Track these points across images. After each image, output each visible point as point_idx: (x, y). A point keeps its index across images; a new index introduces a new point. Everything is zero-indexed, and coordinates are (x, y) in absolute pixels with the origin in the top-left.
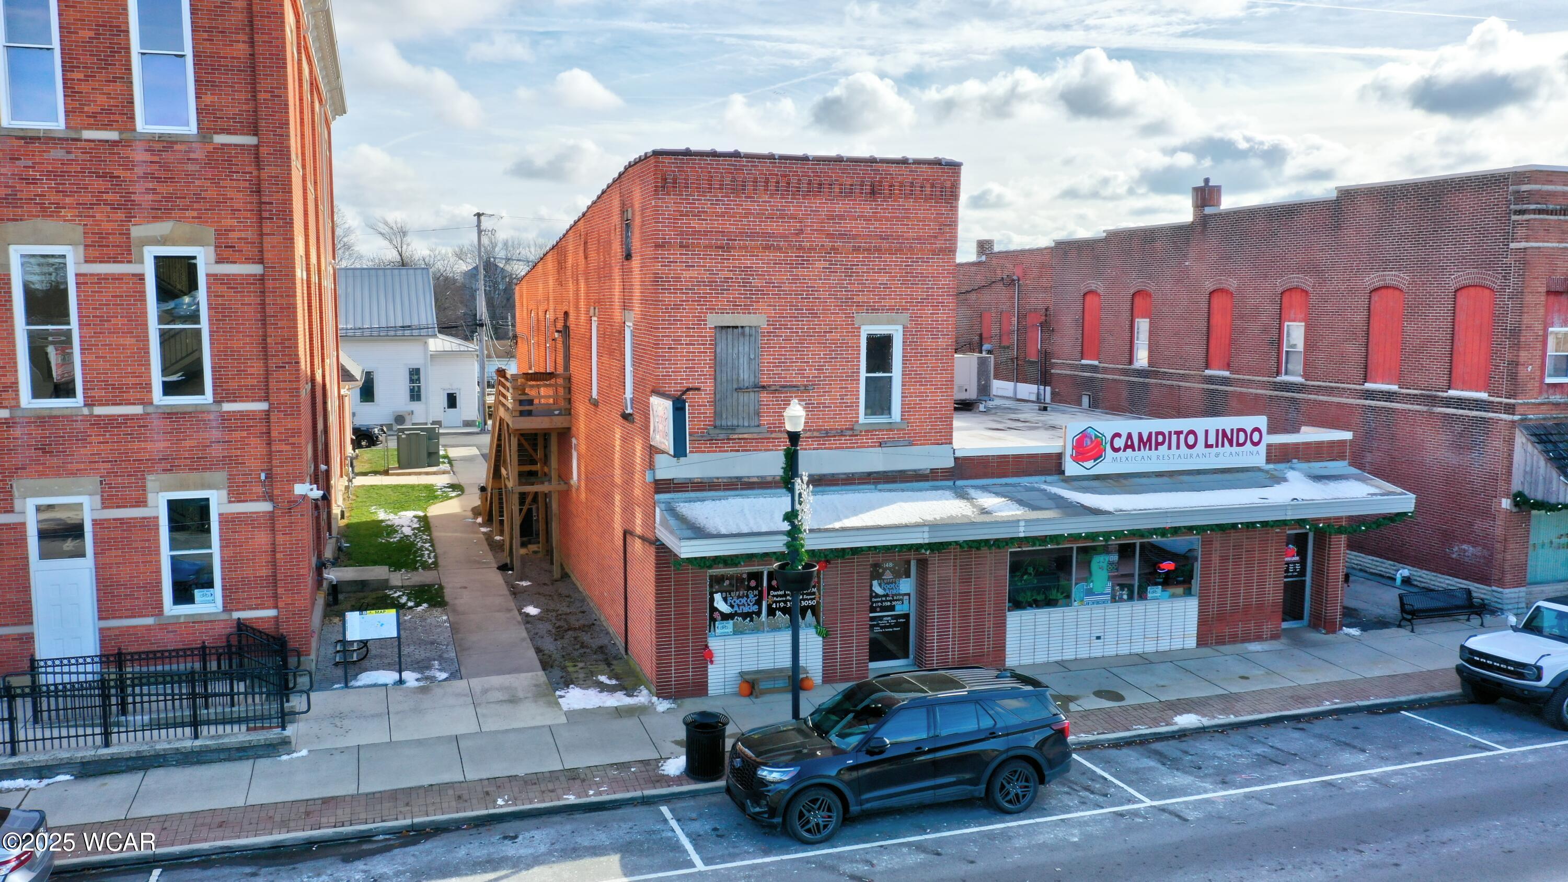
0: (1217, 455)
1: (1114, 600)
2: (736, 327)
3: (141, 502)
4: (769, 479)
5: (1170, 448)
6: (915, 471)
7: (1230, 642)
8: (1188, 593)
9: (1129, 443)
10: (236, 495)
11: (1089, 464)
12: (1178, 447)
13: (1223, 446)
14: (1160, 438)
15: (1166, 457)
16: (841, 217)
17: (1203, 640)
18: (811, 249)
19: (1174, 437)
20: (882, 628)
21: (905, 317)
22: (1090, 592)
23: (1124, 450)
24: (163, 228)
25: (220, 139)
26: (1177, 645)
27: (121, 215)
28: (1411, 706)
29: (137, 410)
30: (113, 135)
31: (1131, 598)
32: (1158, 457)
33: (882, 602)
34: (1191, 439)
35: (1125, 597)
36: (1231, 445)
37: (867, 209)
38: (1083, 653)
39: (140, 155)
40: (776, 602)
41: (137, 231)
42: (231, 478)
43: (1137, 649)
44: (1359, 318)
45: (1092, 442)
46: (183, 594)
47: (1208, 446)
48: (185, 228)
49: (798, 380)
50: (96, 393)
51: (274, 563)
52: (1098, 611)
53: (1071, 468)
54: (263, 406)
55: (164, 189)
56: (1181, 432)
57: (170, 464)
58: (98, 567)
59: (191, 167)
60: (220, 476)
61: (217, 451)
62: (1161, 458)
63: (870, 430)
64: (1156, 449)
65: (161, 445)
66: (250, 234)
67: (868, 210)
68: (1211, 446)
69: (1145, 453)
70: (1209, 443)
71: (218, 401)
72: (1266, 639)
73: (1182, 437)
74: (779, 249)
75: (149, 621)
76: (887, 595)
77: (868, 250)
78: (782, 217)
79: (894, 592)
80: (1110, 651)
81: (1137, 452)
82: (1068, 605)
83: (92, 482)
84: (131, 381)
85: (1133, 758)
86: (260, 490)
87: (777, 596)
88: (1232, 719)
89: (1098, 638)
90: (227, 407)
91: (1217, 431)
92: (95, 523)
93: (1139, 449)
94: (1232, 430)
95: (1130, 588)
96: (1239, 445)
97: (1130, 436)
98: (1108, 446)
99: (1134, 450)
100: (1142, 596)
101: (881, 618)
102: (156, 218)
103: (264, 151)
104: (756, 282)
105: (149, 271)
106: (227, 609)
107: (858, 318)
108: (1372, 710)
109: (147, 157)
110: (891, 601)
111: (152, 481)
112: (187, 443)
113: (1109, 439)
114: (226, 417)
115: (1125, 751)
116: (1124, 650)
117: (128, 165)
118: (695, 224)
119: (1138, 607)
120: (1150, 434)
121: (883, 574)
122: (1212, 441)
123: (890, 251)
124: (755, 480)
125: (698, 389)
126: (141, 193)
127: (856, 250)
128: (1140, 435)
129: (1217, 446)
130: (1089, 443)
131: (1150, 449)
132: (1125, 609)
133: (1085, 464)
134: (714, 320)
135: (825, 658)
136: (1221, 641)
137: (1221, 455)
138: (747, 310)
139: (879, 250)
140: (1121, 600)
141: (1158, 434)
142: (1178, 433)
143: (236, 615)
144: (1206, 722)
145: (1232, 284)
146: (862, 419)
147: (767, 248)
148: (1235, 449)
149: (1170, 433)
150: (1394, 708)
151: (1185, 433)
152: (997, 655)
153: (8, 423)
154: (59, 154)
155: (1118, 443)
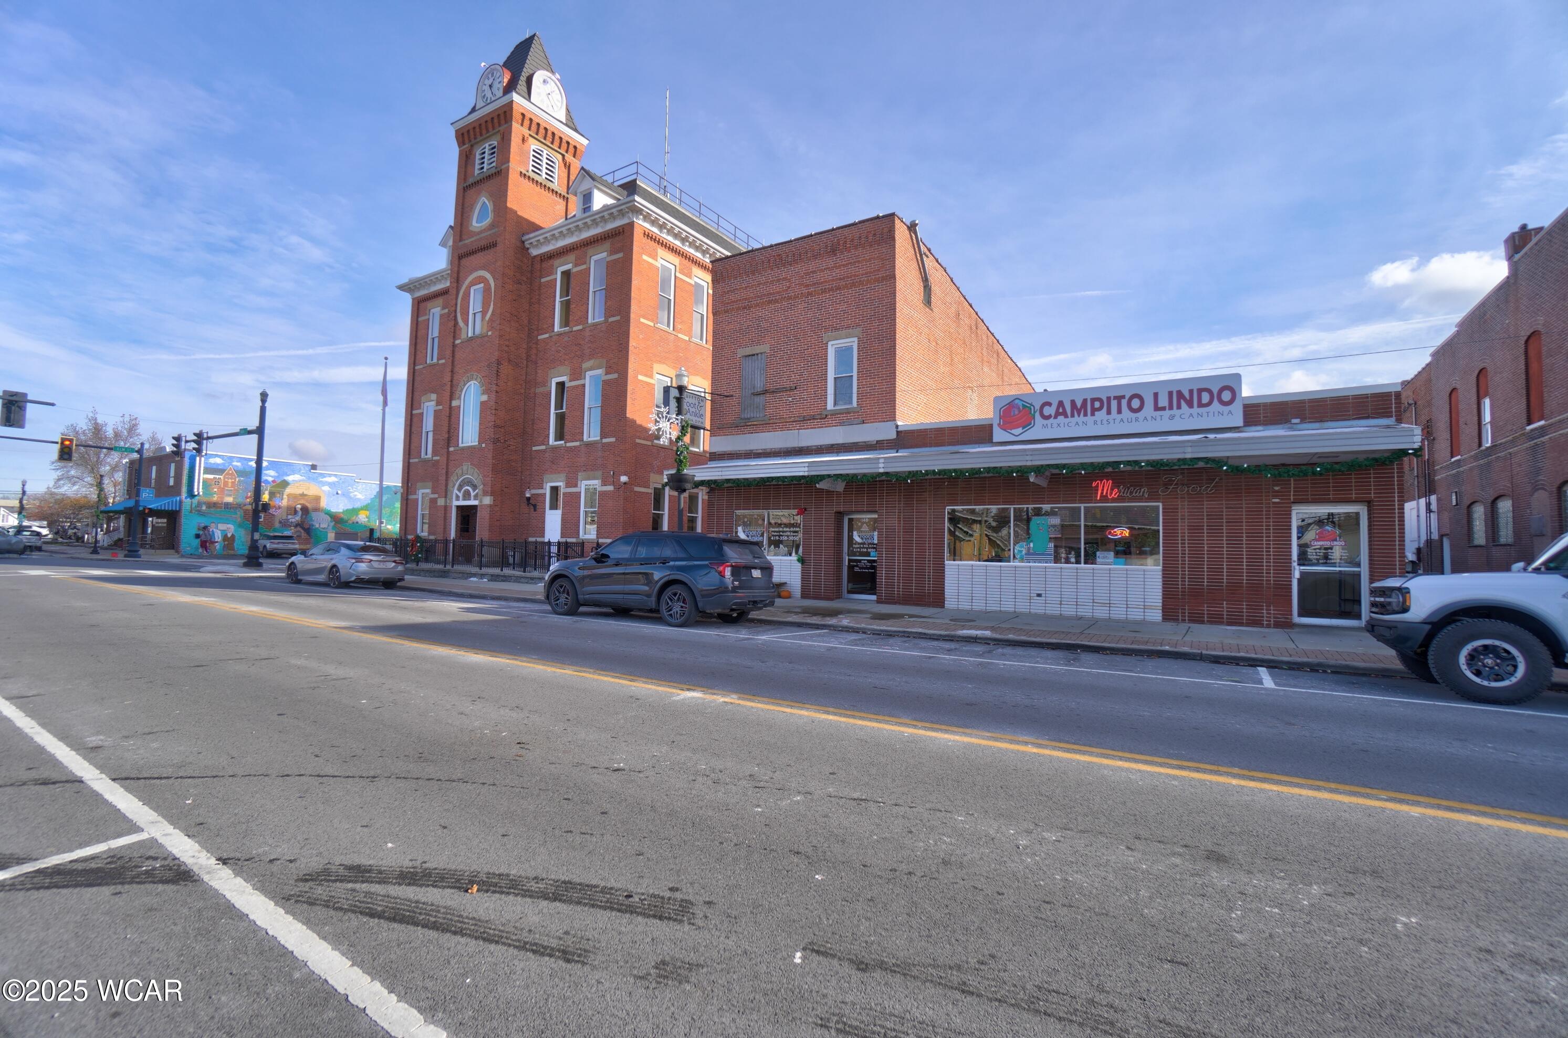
0: (1172, 417)
1: (1057, 560)
2: (754, 355)
3: (576, 486)
4: (768, 451)
5: (1109, 412)
6: (865, 442)
7: (1211, 622)
9: (1061, 410)
10: (605, 483)
11: (1020, 432)
12: (1119, 411)
13: (1179, 407)
14: (1097, 405)
15: (1105, 422)
16: (814, 272)
17: (1171, 614)
18: (796, 297)
19: (1114, 404)
20: (860, 568)
21: (858, 330)
22: (1029, 550)
23: (1056, 417)
24: (591, 362)
25: (611, 319)
26: (1135, 615)
27: (580, 360)
29: (577, 444)
30: (580, 327)
31: (1077, 560)
32: (1095, 423)
33: (860, 548)
34: (1136, 403)
35: (1073, 560)
36: (1190, 404)
37: (830, 262)
38: (1023, 607)
39: (588, 333)
40: (773, 536)
41: (584, 366)
42: (603, 474)
43: (1085, 612)
45: (1020, 412)
47: (1157, 408)
48: (597, 362)
49: (787, 384)
50: (568, 438)
52: (1038, 570)
53: (999, 435)
55: (593, 346)
56: (1123, 397)
57: (587, 468)
58: (563, 514)
59: (601, 334)
60: (600, 474)
61: (600, 462)
62: (1099, 423)
63: (836, 414)
64: (1093, 414)
65: (584, 460)
66: (616, 360)
67: (831, 264)
68: (1163, 409)
70: (1160, 405)
71: (602, 437)
72: (1268, 626)
73: (1124, 403)
74: (776, 301)
75: (576, 541)
76: (864, 544)
77: (831, 289)
78: (778, 280)
79: (870, 541)
80: (1053, 610)
81: (1070, 419)
82: (1006, 560)
84: (578, 431)
86: (610, 480)
87: (774, 532)
89: (1039, 595)
90: (605, 441)
91: (1170, 393)
92: (564, 494)
93: (1073, 416)
94: (1191, 392)
95: (1077, 551)
96: (1201, 405)
97: (1061, 404)
98: (1037, 415)
99: (1066, 416)
100: (1090, 558)
101: (860, 561)
102: (589, 359)
103: (623, 322)
104: (764, 324)
105: (586, 382)
106: (598, 537)
107: (825, 337)
108: (1220, 661)
109: (590, 333)
110: (867, 548)
111: (580, 476)
112: (591, 458)
113: (1038, 407)
114: (604, 445)
116: (1069, 611)
117: (584, 338)
118: (732, 297)
119: (1086, 569)
120: (1085, 401)
121: (861, 527)
122: (1163, 402)
123: (846, 287)
124: (761, 451)
125: (732, 396)
126: (586, 350)
127: (824, 291)
128: (1073, 403)
129: (1171, 408)
130: (1016, 412)
131: (1085, 415)
132: (1070, 570)
133: (1013, 431)
134: (741, 352)
135: (803, 579)
136: (1194, 619)
137: (1177, 418)
138: (759, 343)
139: (839, 288)
140: (1066, 559)
141: (1093, 400)
142: (1119, 399)
143: (600, 541)
144: (989, 635)
146: (831, 407)
147: (770, 302)
148: (1196, 410)
149: (1109, 399)
150: (1261, 665)
151: (1127, 397)
152: (937, 599)
153: (544, 451)
154: (566, 339)
155: (1048, 411)
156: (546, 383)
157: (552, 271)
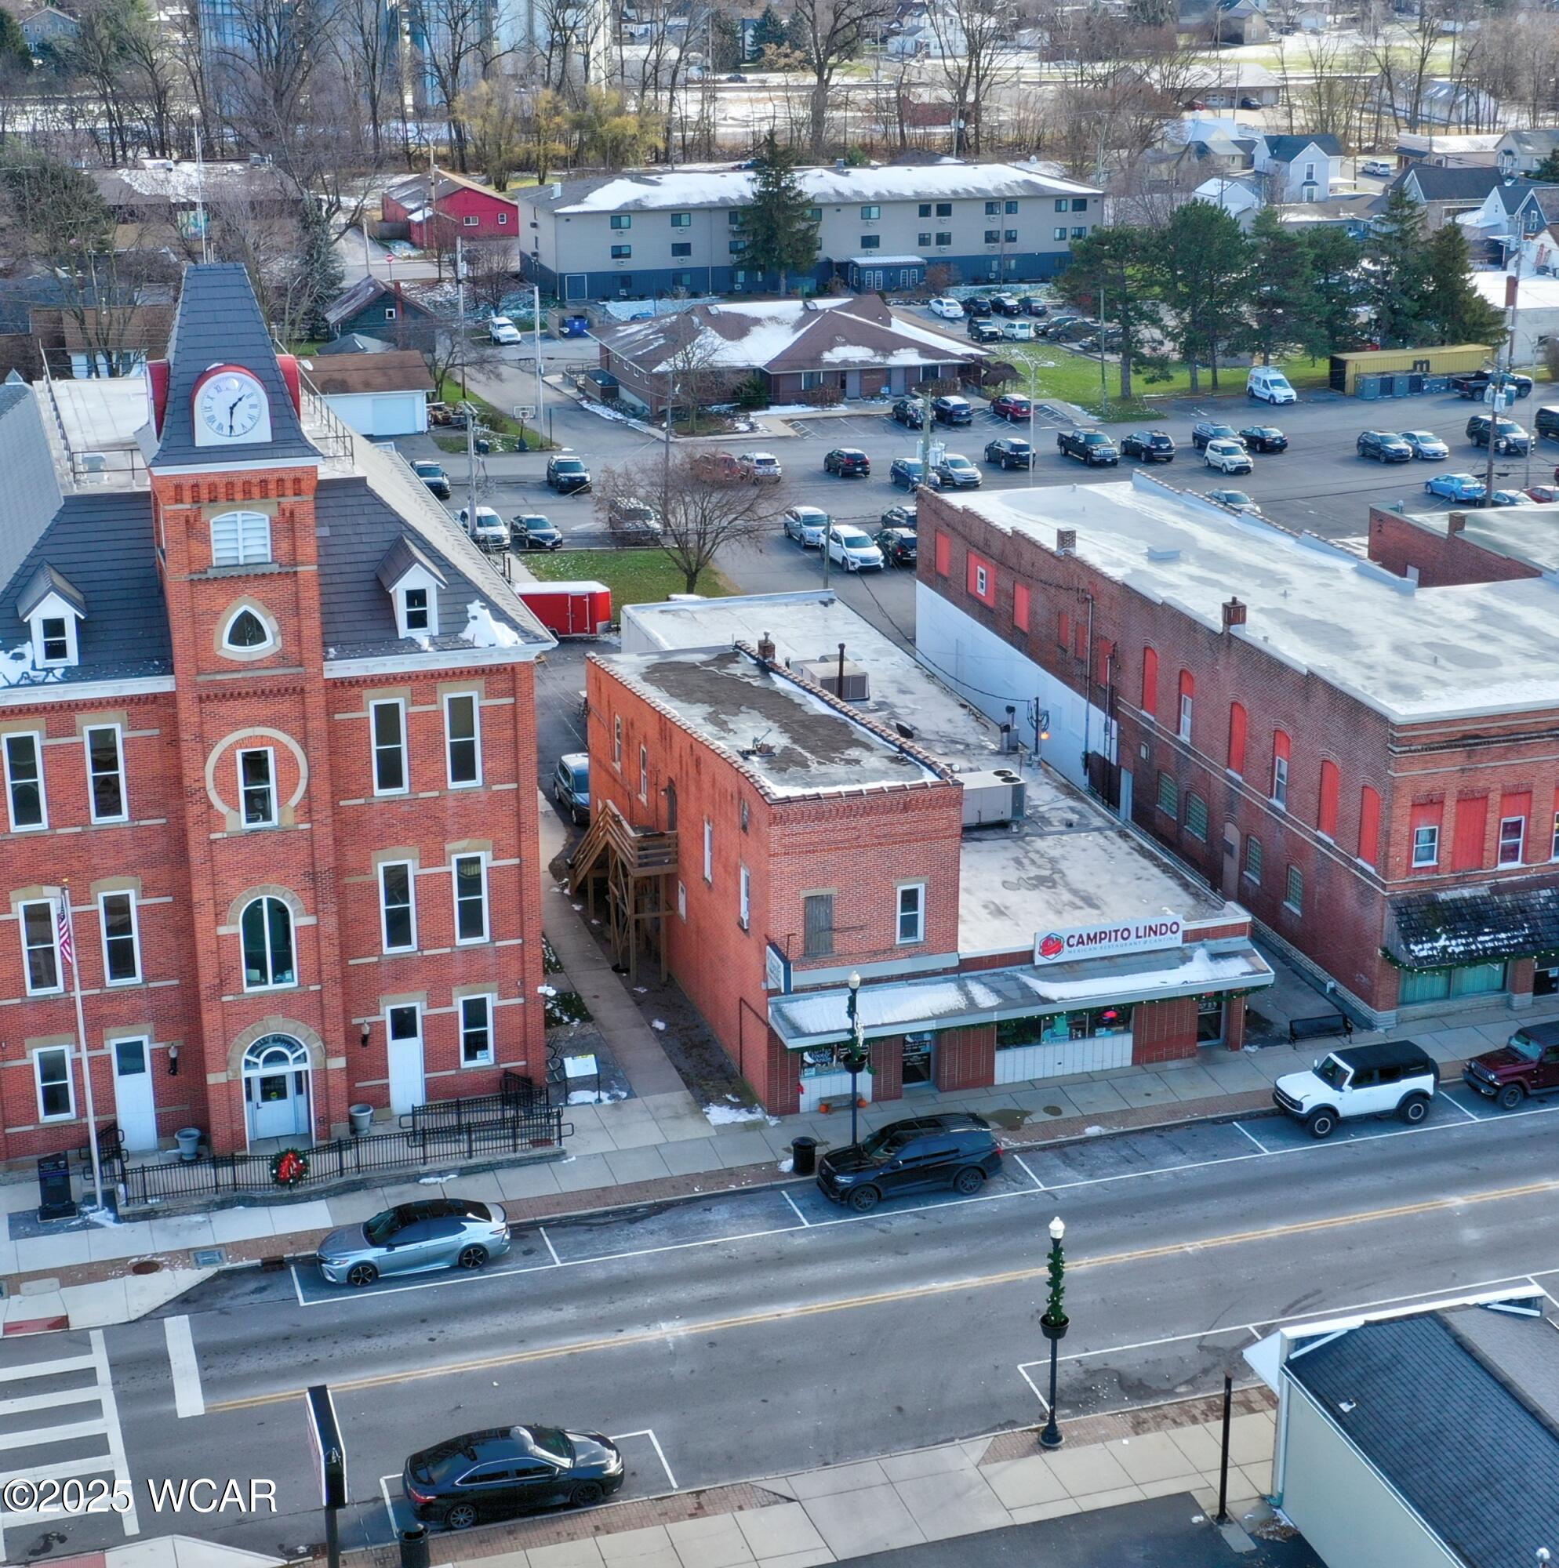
1: (1071, 1038)
2: (818, 896)
3: (450, 1004)
4: (838, 983)
6: (932, 971)
7: (1156, 1061)
8: (1127, 1030)
10: (503, 996)
11: (1052, 956)
16: (885, 825)
17: (1134, 1063)
18: (866, 846)
20: (911, 1063)
21: (926, 877)
22: (1054, 1035)
24: (464, 843)
25: (496, 788)
26: (1117, 1065)
27: (439, 839)
28: (1240, 1119)
29: (448, 950)
30: (435, 794)
31: (1084, 1036)
33: (911, 1047)
34: (1126, 934)
35: (1080, 1037)
38: (1049, 1074)
39: (450, 803)
41: (448, 847)
42: (500, 985)
43: (1088, 1069)
44: (1316, 777)
45: (1054, 943)
46: (470, 1055)
48: (476, 842)
49: (857, 923)
50: (425, 943)
51: (525, 1034)
52: (1059, 1048)
53: (1039, 960)
54: (519, 941)
55: (464, 821)
57: (465, 980)
58: (425, 1044)
59: (479, 806)
60: (494, 985)
61: (492, 970)
63: (903, 947)
65: (460, 970)
66: (512, 841)
67: (902, 818)
69: (1092, 945)
71: (493, 940)
72: (1182, 1058)
74: (845, 848)
75: (453, 1072)
77: (902, 842)
78: (847, 829)
80: (1068, 1071)
82: (1038, 1043)
83: (422, 994)
84: (444, 933)
85: (1050, 1158)
86: (516, 991)
88: (1122, 1129)
89: (1060, 1063)
90: (498, 944)
92: (423, 1017)
95: (1083, 1031)
97: (1081, 936)
100: (1092, 1034)
102: (460, 839)
103: (522, 793)
104: (830, 869)
105: (454, 869)
106: (497, 1062)
107: (896, 882)
108: (1215, 1121)
109: (454, 803)
110: (917, 1047)
111: (455, 991)
112: (476, 967)
114: (498, 950)
115: (1049, 1154)
116: (1078, 1070)
117: (444, 809)
118: (793, 840)
119: (1089, 1043)
123: (916, 841)
124: (828, 984)
125: (794, 935)
126: (451, 825)
127: (895, 842)
130: (1052, 943)
132: (1079, 1045)
133: (1048, 956)
134: (804, 894)
135: (874, 1087)
136: (1149, 1061)
138: (825, 885)
139: (909, 841)
140: (1077, 1038)
142: (1116, 931)
143: (503, 1066)
144: (1104, 1131)
145: (1246, 704)
146: (898, 941)
147: (838, 848)
148: (1159, 937)
150: (1228, 1120)
152: (988, 1079)
153: (377, 964)
154: (406, 808)
155: (1072, 941)
156: (366, 869)
157: (357, 704)
